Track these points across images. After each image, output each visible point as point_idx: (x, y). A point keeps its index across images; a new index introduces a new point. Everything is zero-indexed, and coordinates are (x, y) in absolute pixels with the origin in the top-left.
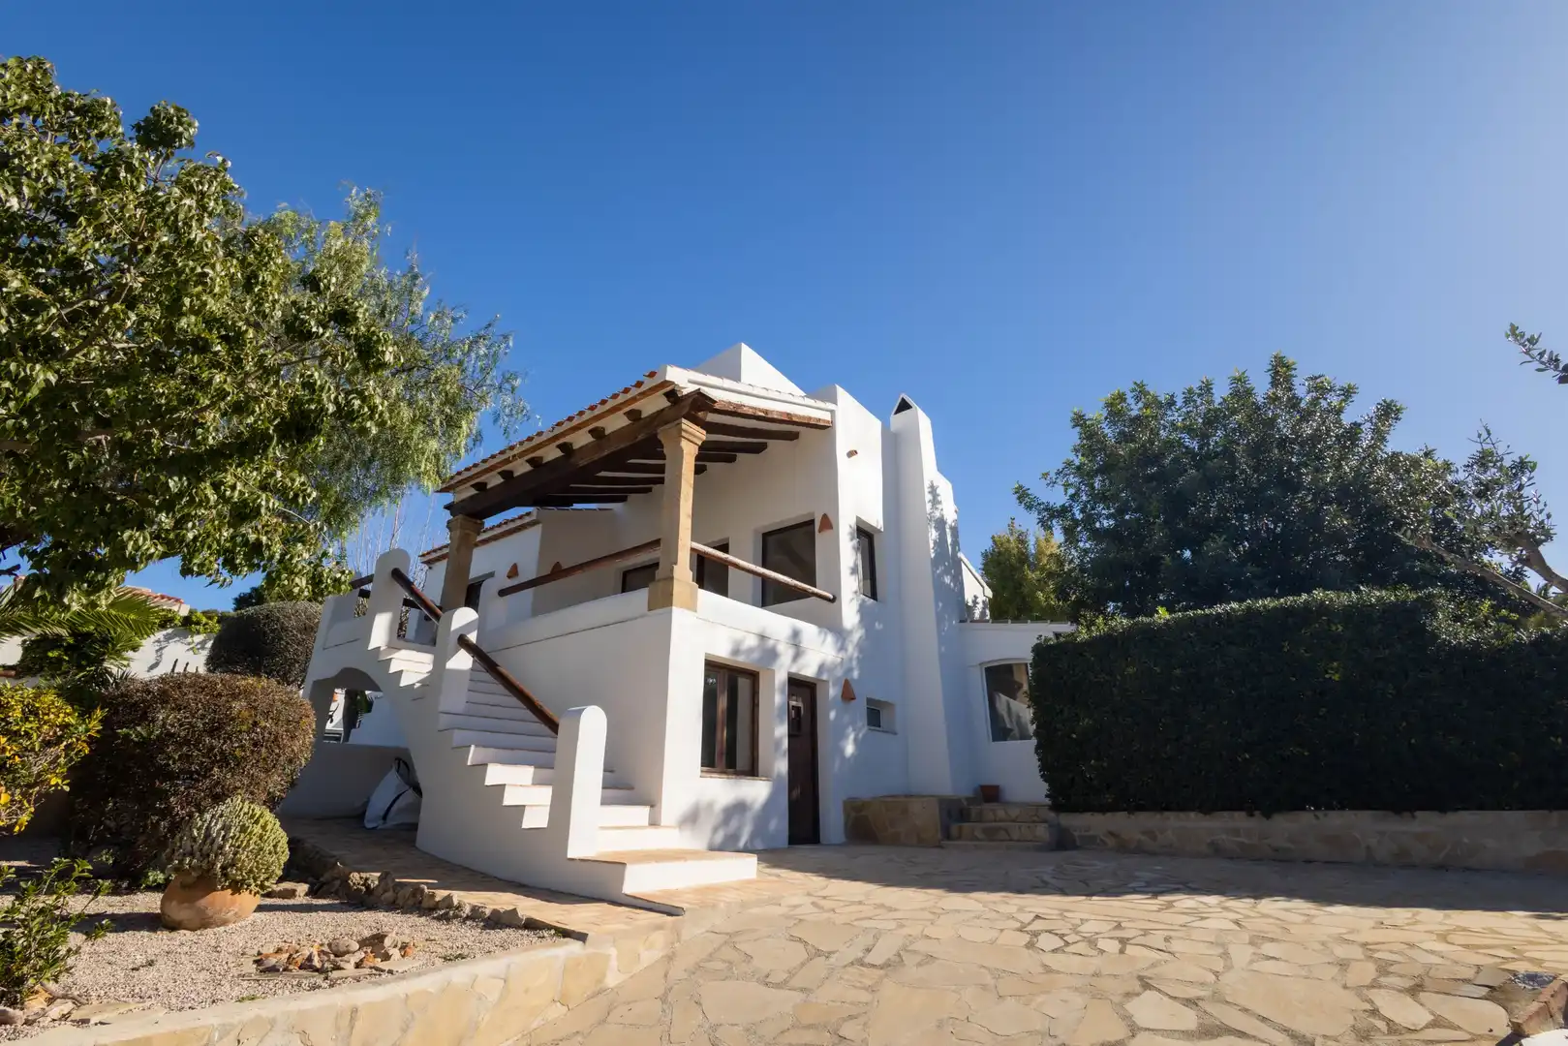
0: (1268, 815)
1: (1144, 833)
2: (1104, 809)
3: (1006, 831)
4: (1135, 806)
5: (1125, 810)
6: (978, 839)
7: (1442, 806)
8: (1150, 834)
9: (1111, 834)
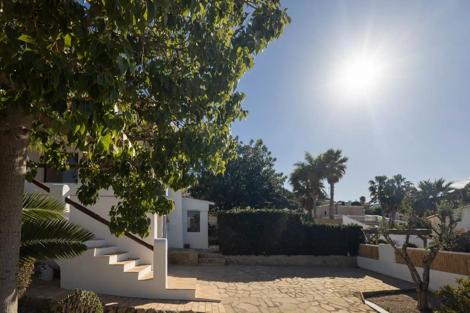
0: (268, 256)
1: (243, 260)
2: (234, 255)
3: (215, 260)
4: (242, 254)
5: (239, 255)
6: (207, 263)
7: (296, 255)
8: (244, 260)
9: (236, 260)
